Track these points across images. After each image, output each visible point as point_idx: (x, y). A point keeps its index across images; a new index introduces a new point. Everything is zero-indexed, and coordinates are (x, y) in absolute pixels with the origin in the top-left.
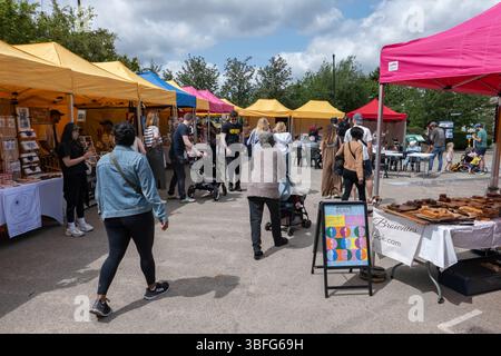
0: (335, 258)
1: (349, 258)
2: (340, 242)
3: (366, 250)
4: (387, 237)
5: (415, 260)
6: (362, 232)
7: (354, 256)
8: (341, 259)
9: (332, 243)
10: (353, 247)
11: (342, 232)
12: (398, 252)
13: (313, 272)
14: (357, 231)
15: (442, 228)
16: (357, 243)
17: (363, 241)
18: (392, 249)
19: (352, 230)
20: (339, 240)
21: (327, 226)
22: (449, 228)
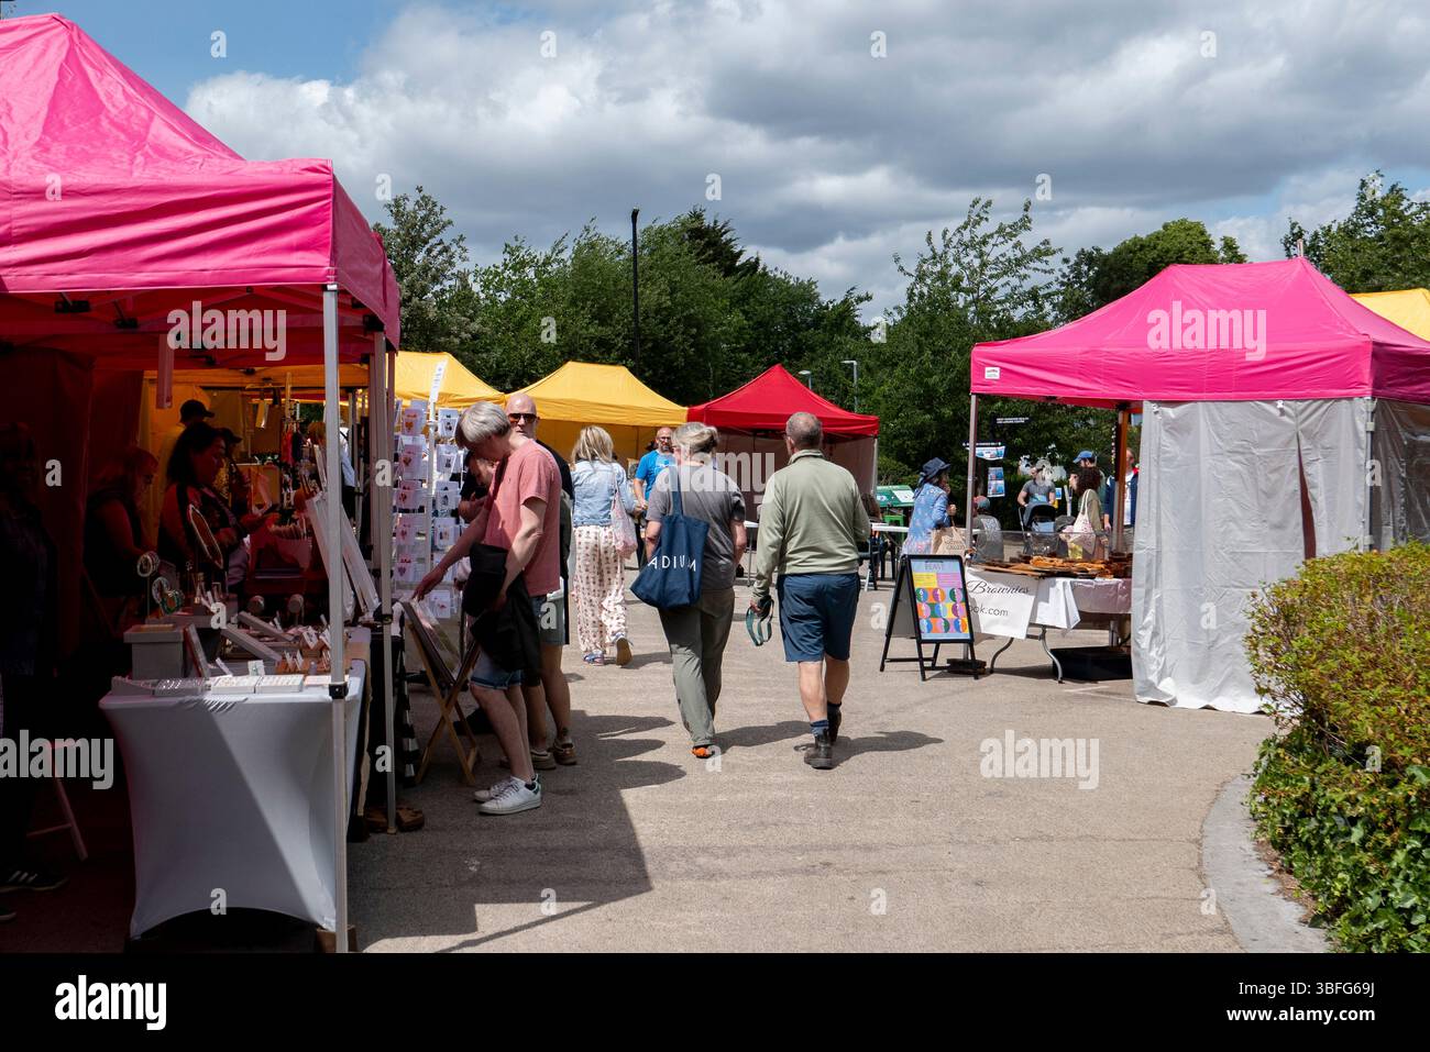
0: (930, 629)
1: (947, 631)
2: (934, 608)
3: (966, 620)
4: (987, 607)
5: (1031, 624)
6: (959, 596)
7: (952, 627)
8: (937, 631)
9: (923, 609)
10: (950, 616)
11: (935, 596)
12: (1005, 624)
13: (882, 669)
14: (952, 594)
15: (1060, 581)
16: (954, 610)
17: (961, 607)
18: (996, 622)
19: (947, 593)
20: (932, 606)
21: (916, 587)
22: (1068, 580)
